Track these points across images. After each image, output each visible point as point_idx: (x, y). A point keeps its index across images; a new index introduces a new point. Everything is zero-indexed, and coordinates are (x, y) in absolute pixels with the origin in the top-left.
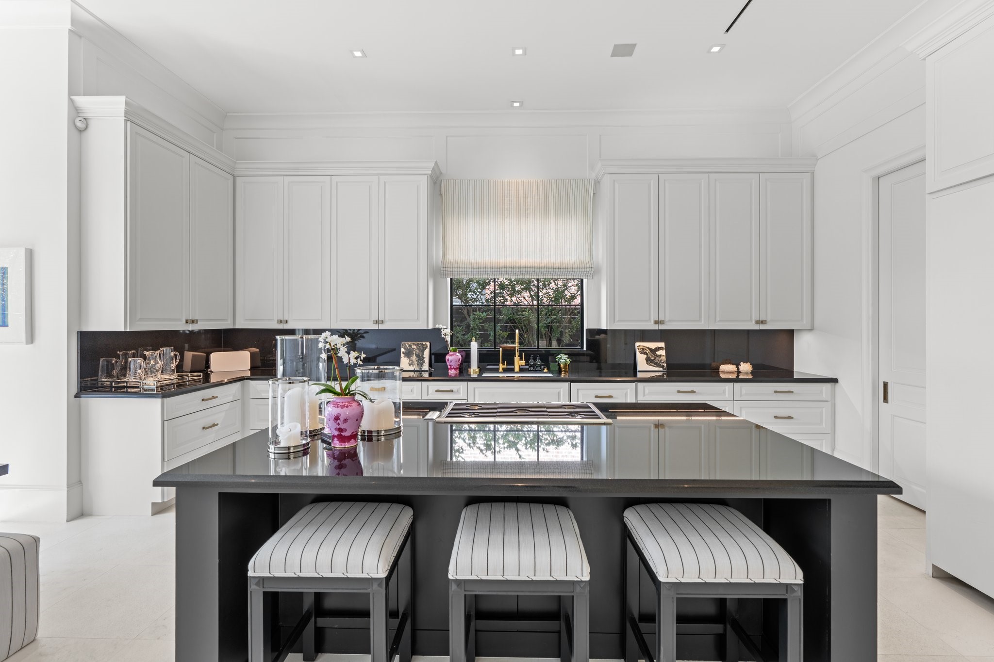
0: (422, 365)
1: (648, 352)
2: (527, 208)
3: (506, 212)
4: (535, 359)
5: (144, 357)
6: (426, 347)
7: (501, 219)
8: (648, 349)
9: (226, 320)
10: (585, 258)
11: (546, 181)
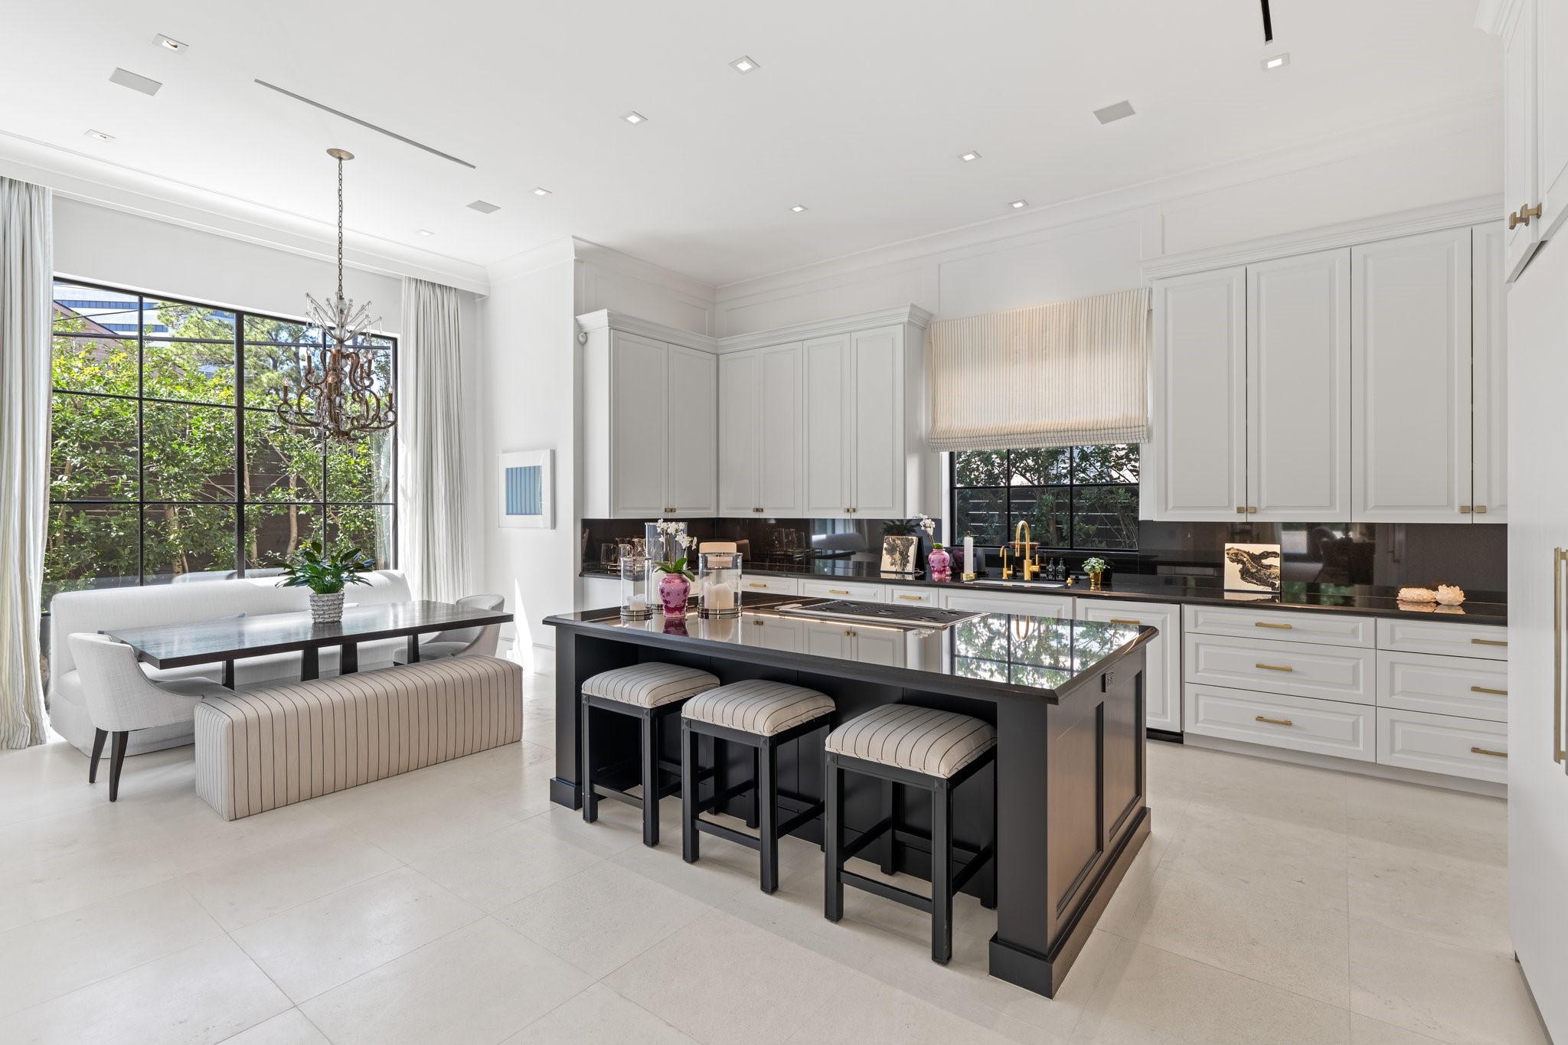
0: (905, 565)
1: (1245, 559)
2: (1044, 345)
3: (1015, 355)
4: (1056, 564)
5: (633, 544)
6: (912, 543)
7: (1008, 366)
8: (1246, 555)
9: (709, 508)
10: (1134, 412)
11: (1072, 303)
